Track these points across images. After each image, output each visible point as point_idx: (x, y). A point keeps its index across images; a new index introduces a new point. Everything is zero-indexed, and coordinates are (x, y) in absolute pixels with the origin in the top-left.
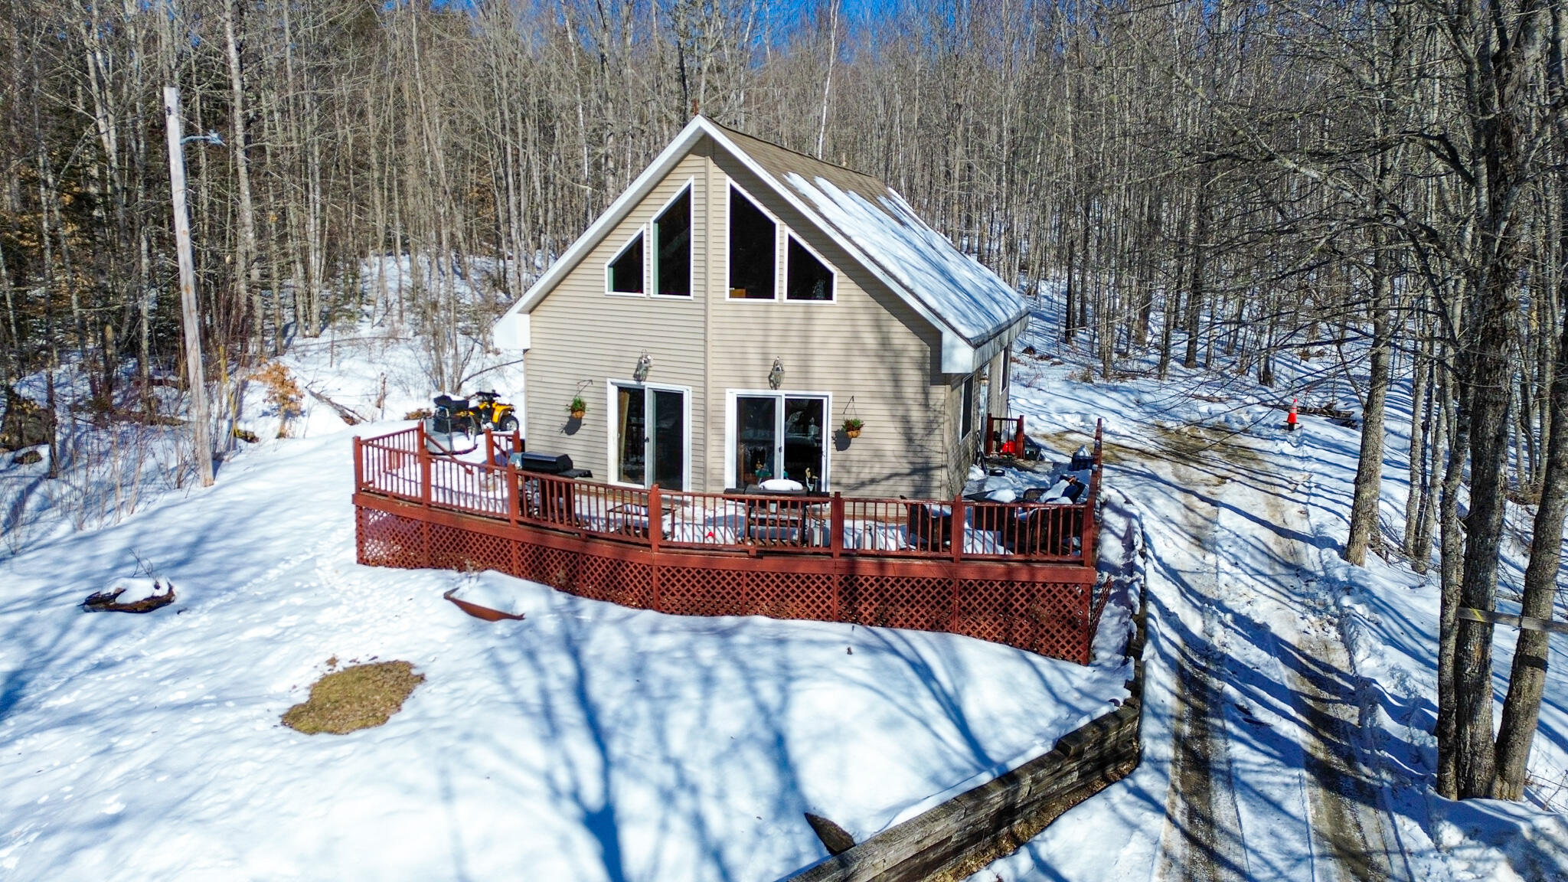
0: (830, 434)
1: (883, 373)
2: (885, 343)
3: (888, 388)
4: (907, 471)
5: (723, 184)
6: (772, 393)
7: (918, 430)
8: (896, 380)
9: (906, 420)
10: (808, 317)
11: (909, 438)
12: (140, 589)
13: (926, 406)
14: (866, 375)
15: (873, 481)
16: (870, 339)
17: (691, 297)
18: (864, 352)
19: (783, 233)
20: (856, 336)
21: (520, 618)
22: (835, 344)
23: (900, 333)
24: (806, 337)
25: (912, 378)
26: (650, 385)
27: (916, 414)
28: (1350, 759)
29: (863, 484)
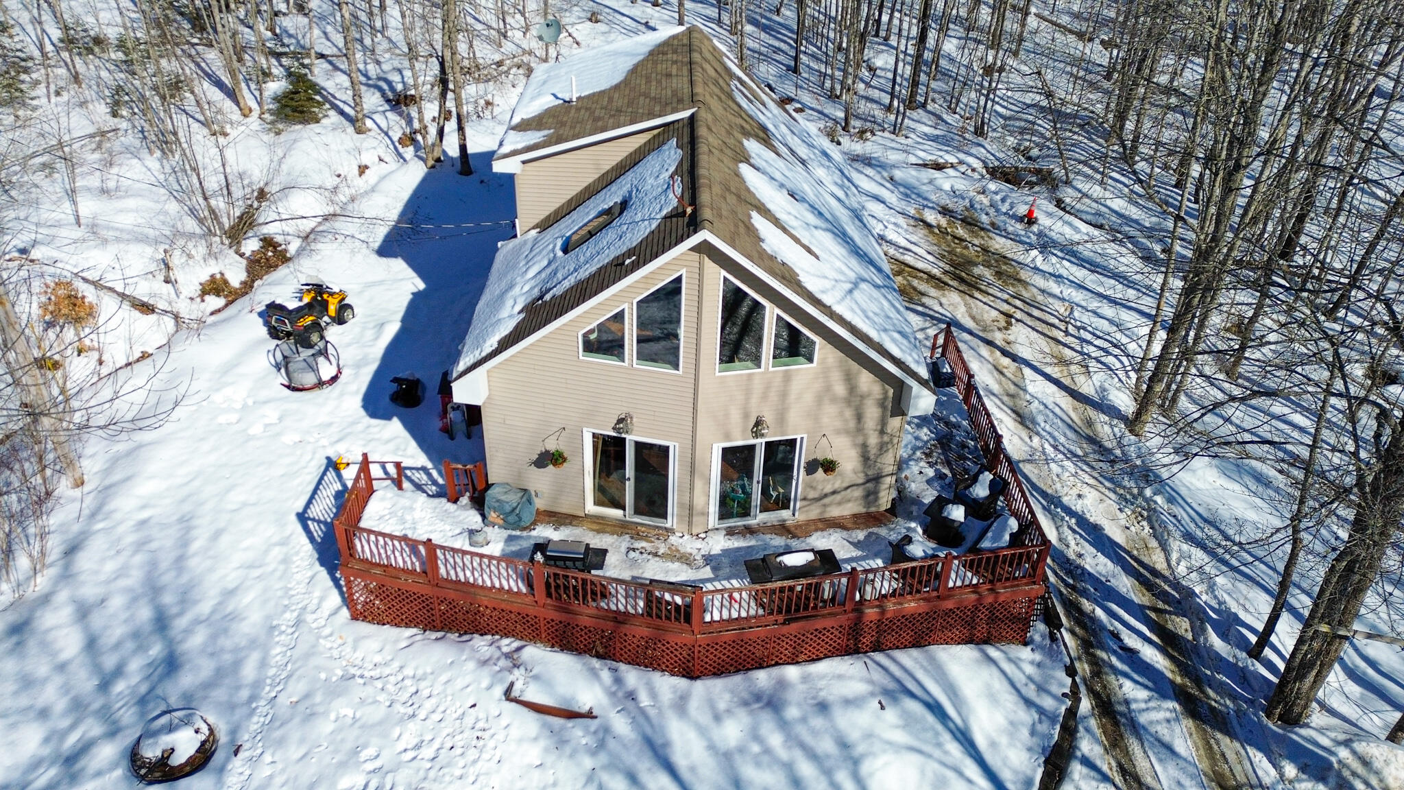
0: (802, 464)
1: (849, 413)
2: (852, 389)
3: (852, 424)
4: (861, 481)
5: (716, 277)
6: (752, 442)
7: (873, 451)
8: (859, 417)
9: (864, 446)
10: (787, 378)
11: (865, 458)
12: (185, 744)
13: (882, 432)
14: (833, 417)
15: (834, 493)
16: (840, 389)
17: (680, 372)
18: (834, 400)
19: (771, 313)
20: (828, 388)
21: (589, 715)
22: (809, 398)
23: (866, 380)
24: (784, 395)
25: (872, 413)
26: (630, 438)
27: (873, 440)
28: (1198, 681)
29: (826, 496)
